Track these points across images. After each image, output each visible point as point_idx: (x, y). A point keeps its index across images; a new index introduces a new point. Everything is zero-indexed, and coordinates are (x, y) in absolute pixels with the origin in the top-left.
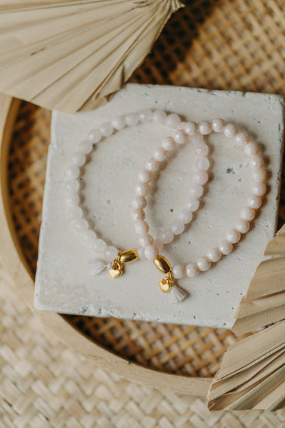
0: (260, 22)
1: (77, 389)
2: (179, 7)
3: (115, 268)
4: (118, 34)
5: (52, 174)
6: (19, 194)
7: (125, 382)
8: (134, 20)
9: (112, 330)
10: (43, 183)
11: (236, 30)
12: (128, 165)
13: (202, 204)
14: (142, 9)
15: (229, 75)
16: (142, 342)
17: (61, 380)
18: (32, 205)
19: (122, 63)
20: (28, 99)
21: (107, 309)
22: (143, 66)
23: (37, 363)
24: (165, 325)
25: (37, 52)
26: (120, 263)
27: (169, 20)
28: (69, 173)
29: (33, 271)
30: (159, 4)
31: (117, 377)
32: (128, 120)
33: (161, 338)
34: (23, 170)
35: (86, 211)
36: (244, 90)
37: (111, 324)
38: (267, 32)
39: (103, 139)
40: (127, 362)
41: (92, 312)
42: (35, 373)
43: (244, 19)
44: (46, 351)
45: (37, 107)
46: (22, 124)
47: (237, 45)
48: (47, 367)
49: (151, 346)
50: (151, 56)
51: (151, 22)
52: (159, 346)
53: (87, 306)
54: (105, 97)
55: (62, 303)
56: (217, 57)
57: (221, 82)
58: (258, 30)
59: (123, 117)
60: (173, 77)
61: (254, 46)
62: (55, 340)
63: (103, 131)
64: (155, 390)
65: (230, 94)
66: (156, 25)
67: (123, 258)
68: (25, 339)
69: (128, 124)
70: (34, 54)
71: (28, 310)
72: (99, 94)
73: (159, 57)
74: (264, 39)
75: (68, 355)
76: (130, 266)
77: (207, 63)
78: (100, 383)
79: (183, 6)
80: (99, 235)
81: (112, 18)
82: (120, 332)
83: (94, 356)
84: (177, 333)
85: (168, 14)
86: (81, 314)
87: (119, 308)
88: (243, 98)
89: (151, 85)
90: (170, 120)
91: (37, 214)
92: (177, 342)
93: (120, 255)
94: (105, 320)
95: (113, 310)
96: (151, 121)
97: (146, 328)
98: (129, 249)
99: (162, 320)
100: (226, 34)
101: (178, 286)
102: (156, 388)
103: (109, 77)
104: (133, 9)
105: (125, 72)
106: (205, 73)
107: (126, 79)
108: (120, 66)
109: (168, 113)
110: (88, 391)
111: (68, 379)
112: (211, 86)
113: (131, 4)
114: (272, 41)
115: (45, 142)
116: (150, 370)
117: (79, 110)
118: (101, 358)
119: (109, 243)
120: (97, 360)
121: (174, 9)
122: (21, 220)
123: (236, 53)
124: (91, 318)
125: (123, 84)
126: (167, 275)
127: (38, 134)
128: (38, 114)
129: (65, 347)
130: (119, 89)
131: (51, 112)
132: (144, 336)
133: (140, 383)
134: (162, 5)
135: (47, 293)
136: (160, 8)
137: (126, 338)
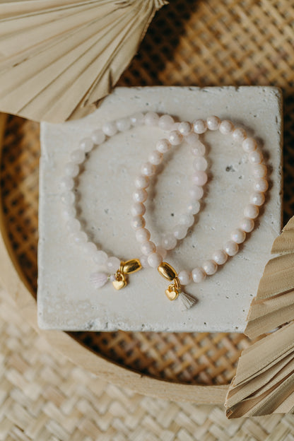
0: (248, 14)
1: (90, 408)
2: (162, 4)
3: (119, 279)
4: (102, 37)
5: (45, 188)
6: (14, 211)
7: (139, 396)
8: (117, 21)
9: (122, 344)
10: (37, 198)
11: (223, 23)
12: (123, 171)
13: (203, 206)
14: (124, 10)
15: (220, 70)
16: (154, 354)
17: (73, 400)
18: (28, 221)
19: (108, 67)
20: (14, 112)
21: (114, 323)
22: (131, 68)
23: (46, 385)
24: (176, 334)
25: (20, 63)
26: (123, 274)
27: (154, 18)
28: (63, 184)
29: (33, 289)
30: (141, 4)
31: (130, 392)
32: (119, 125)
33: (173, 348)
34: (15, 186)
35: (84, 223)
36: (237, 84)
37: (119, 338)
38: (255, 23)
39: (95, 147)
40: (139, 376)
41: (98, 327)
42: (45, 395)
43: (231, 12)
44: (55, 371)
45: (24, 120)
46: (10, 139)
47: (227, 38)
48: (57, 388)
49: (163, 356)
50: (137, 57)
51: (135, 22)
52: (171, 356)
53: (92, 321)
54: (94, 103)
55: (68, 320)
56: (206, 53)
57: (212, 78)
58: (246, 22)
59: (114, 123)
60: (162, 77)
61: (244, 38)
62: (63, 359)
63: (94, 139)
64: (171, 402)
65: (221, 89)
66: (140, 26)
67: (126, 268)
68: (32, 360)
69: (120, 130)
70: (16, 65)
71: (33, 331)
72: (87, 101)
73: (146, 58)
74: (254, 30)
75: (78, 374)
76: (134, 276)
77: (197, 60)
78: (113, 400)
79: (166, 3)
80: (100, 246)
81: (93, 22)
82: (130, 345)
83: (105, 373)
84: (189, 341)
85: (151, 13)
86: (87, 330)
87: (127, 321)
88: (236, 93)
89: (140, 88)
90: (163, 122)
91: (34, 230)
92: (190, 351)
93: (123, 265)
94: (114, 334)
95: (120, 323)
96: (144, 124)
97: (156, 338)
98: (131, 258)
99: (172, 329)
100: (214, 29)
101: (185, 293)
102: (172, 400)
103: (96, 83)
104: (115, 10)
105: (113, 75)
106: (195, 71)
107: (114, 83)
108: (106, 70)
109: (160, 115)
110: (102, 409)
111: (80, 398)
112: (202, 83)
113: (113, 6)
114: (262, 32)
115: (36, 155)
116: (163, 382)
117: (68, 119)
118: (112, 374)
119: (110, 254)
120: (107, 376)
121: (157, 7)
122: (18, 237)
123: (225, 47)
124: (98, 333)
125: (111, 88)
126: (173, 282)
127: (28, 147)
128: (26, 127)
129: (74, 366)
130: (107, 94)
131: (39, 123)
132: (155, 347)
133: (154, 396)
134: (145, 4)
135: (50, 311)
136: (143, 8)
137: (136, 351)
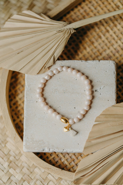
0: (104, 35)
2: (74, 32)
4: (51, 43)
6: (14, 107)
7: (60, 179)
8: (57, 38)
9: (54, 158)
10: (23, 102)
11: (95, 39)
14: (59, 33)
15: (93, 56)
17: (35, 180)
18: (19, 111)
19: (53, 54)
20: (17, 71)
21: (52, 149)
25: (20, 52)
27: (70, 37)
30: (66, 31)
33: (74, 161)
34: (15, 98)
38: (107, 39)
42: (24, 178)
43: (98, 34)
44: (28, 169)
45: (19, 73)
46: (13, 80)
47: (96, 44)
49: (70, 164)
51: (63, 38)
52: (73, 164)
53: (44, 148)
54: (48, 68)
58: (104, 38)
61: (103, 44)
65: (93, 61)
66: (65, 39)
68: (19, 165)
70: (19, 53)
72: (45, 67)
74: (106, 41)
75: (37, 170)
79: (75, 31)
81: (48, 38)
85: (70, 35)
86: (42, 152)
87: (57, 148)
88: (99, 62)
100: (91, 41)
103: (49, 60)
104: (56, 34)
105: (55, 58)
106: (84, 56)
107: (56, 60)
108: (52, 55)
111: (37, 180)
113: (55, 32)
114: (109, 42)
115: (23, 86)
117: (38, 74)
120: (49, 169)
121: (72, 32)
122: (15, 117)
123: (96, 47)
125: (54, 62)
127: (20, 83)
128: (19, 76)
130: (53, 64)
131: (25, 74)
132: (67, 160)
134: (67, 31)
135: (28, 144)
136: (67, 33)
137: (59, 161)
